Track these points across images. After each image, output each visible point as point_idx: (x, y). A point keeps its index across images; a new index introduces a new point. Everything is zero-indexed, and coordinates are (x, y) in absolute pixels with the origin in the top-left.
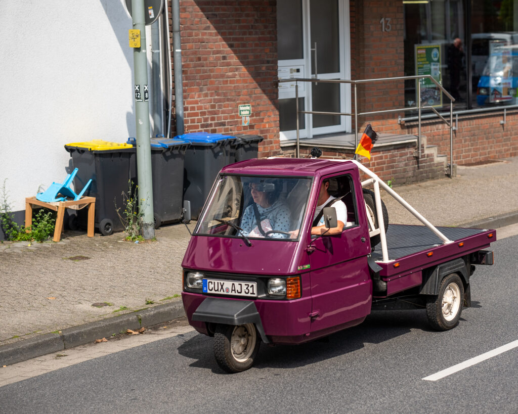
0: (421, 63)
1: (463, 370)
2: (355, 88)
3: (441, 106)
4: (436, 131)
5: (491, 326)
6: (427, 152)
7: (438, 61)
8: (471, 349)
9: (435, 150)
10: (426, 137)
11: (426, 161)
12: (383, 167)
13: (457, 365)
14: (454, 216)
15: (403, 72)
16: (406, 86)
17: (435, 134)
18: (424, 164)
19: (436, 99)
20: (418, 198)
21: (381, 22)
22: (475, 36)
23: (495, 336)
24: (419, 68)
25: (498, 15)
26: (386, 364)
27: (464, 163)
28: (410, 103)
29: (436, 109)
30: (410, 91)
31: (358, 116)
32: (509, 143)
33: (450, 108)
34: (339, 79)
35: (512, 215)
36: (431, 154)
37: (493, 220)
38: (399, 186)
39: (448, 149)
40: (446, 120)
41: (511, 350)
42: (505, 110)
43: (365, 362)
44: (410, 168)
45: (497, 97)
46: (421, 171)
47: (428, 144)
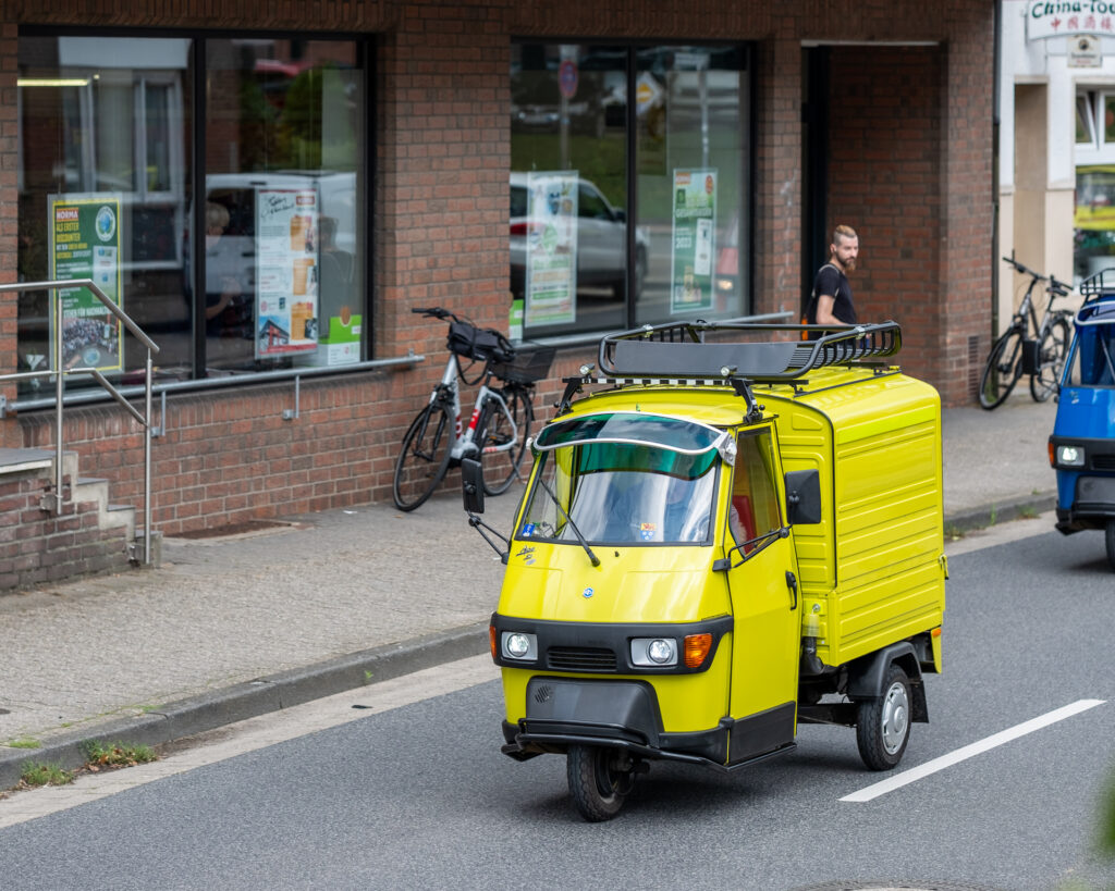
0: (65, 247)
3: (118, 368)
6: (78, 497)
7: (113, 242)
9: (102, 491)
10: (77, 455)
11: (76, 524)
14: (152, 679)
15: (15, 273)
16: (22, 313)
17: (100, 448)
18: (70, 532)
19: (106, 348)
20: (52, 628)
22: (215, 181)
24: (58, 261)
27: (181, 531)
28: (34, 360)
29: (107, 378)
30: (32, 329)
32: (307, 471)
33: (146, 374)
35: (315, 673)
36: (91, 504)
37: (262, 687)
39: (137, 491)
40: (132, 406)
42: (298, 378)
44: (30, 543)
45: (275, 343)
46: (62, 552)
47: (81, 476)
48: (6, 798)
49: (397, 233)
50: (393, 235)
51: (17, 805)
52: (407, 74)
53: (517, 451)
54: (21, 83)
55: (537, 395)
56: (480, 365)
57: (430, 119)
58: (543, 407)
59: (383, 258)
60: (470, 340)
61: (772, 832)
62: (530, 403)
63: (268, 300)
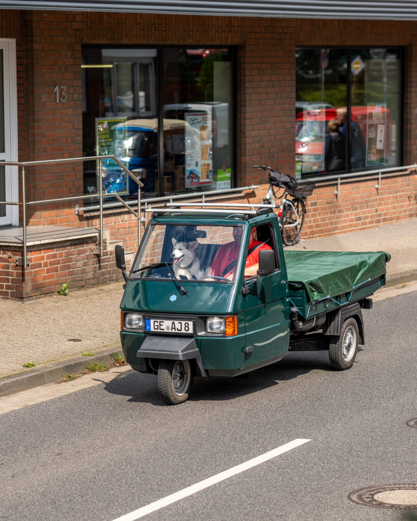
0: (103, 140)
1: (151, 513)
2: (23, 171)
3: (127, 193)
4: (121, 223)
5: (185, 459)
6: (110, 248)
8: (160, 488)
10: (109, 231)
11: (109, 260)
12: (58, 267)
13: (144, 507)
15: (82, 152)
16: (85, 169)
17: (119, 227)
18: (106, 263)
19: (121, 184)
20: (99, 304)
21: (55, 91)
23: (189, 472)
24: (100, 146)
25: (197, 82)
26: (58, 508)
28: (91, 189)
30: (89, 175)
31: (26, 205)
33: (138, 195)
34: (4, 161)
38: (76, 291)
39: (135, 245)
40: (132, 209)
41: (208, 488)
42: (204, 197)
43: (33, 507)
44: (90, 268)
45: (194, 181)
46: (103, 272)
47: (111, 239)
48: (79, 377)
49: (246, 133)
50: (245, 133)
51: (84, 380)
52: (250, 63)
53: (299, 227)
54: (83, 66)
55: (308, 202)
56: (282, 190)
57: (261, 83)
58: (310, 207)
59: (240, 144)
60: (278, 179)
61: (405, 393)
62: (304, 206)
63: (191, 163)
